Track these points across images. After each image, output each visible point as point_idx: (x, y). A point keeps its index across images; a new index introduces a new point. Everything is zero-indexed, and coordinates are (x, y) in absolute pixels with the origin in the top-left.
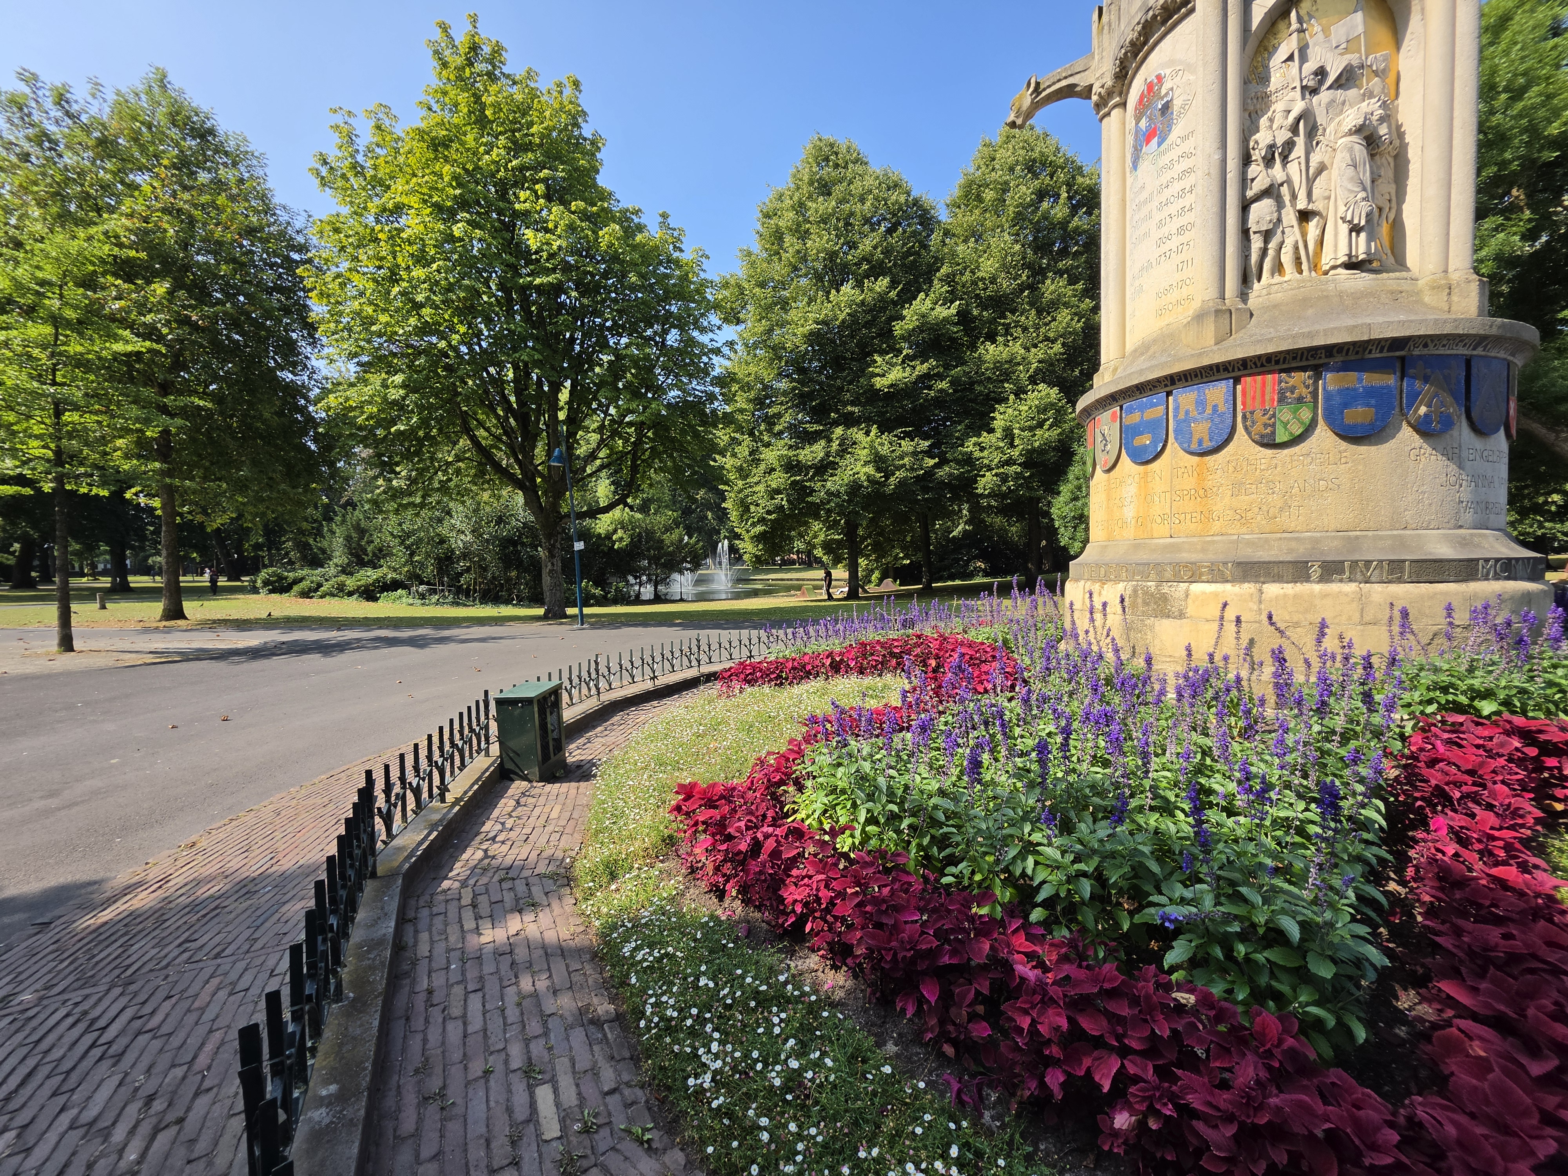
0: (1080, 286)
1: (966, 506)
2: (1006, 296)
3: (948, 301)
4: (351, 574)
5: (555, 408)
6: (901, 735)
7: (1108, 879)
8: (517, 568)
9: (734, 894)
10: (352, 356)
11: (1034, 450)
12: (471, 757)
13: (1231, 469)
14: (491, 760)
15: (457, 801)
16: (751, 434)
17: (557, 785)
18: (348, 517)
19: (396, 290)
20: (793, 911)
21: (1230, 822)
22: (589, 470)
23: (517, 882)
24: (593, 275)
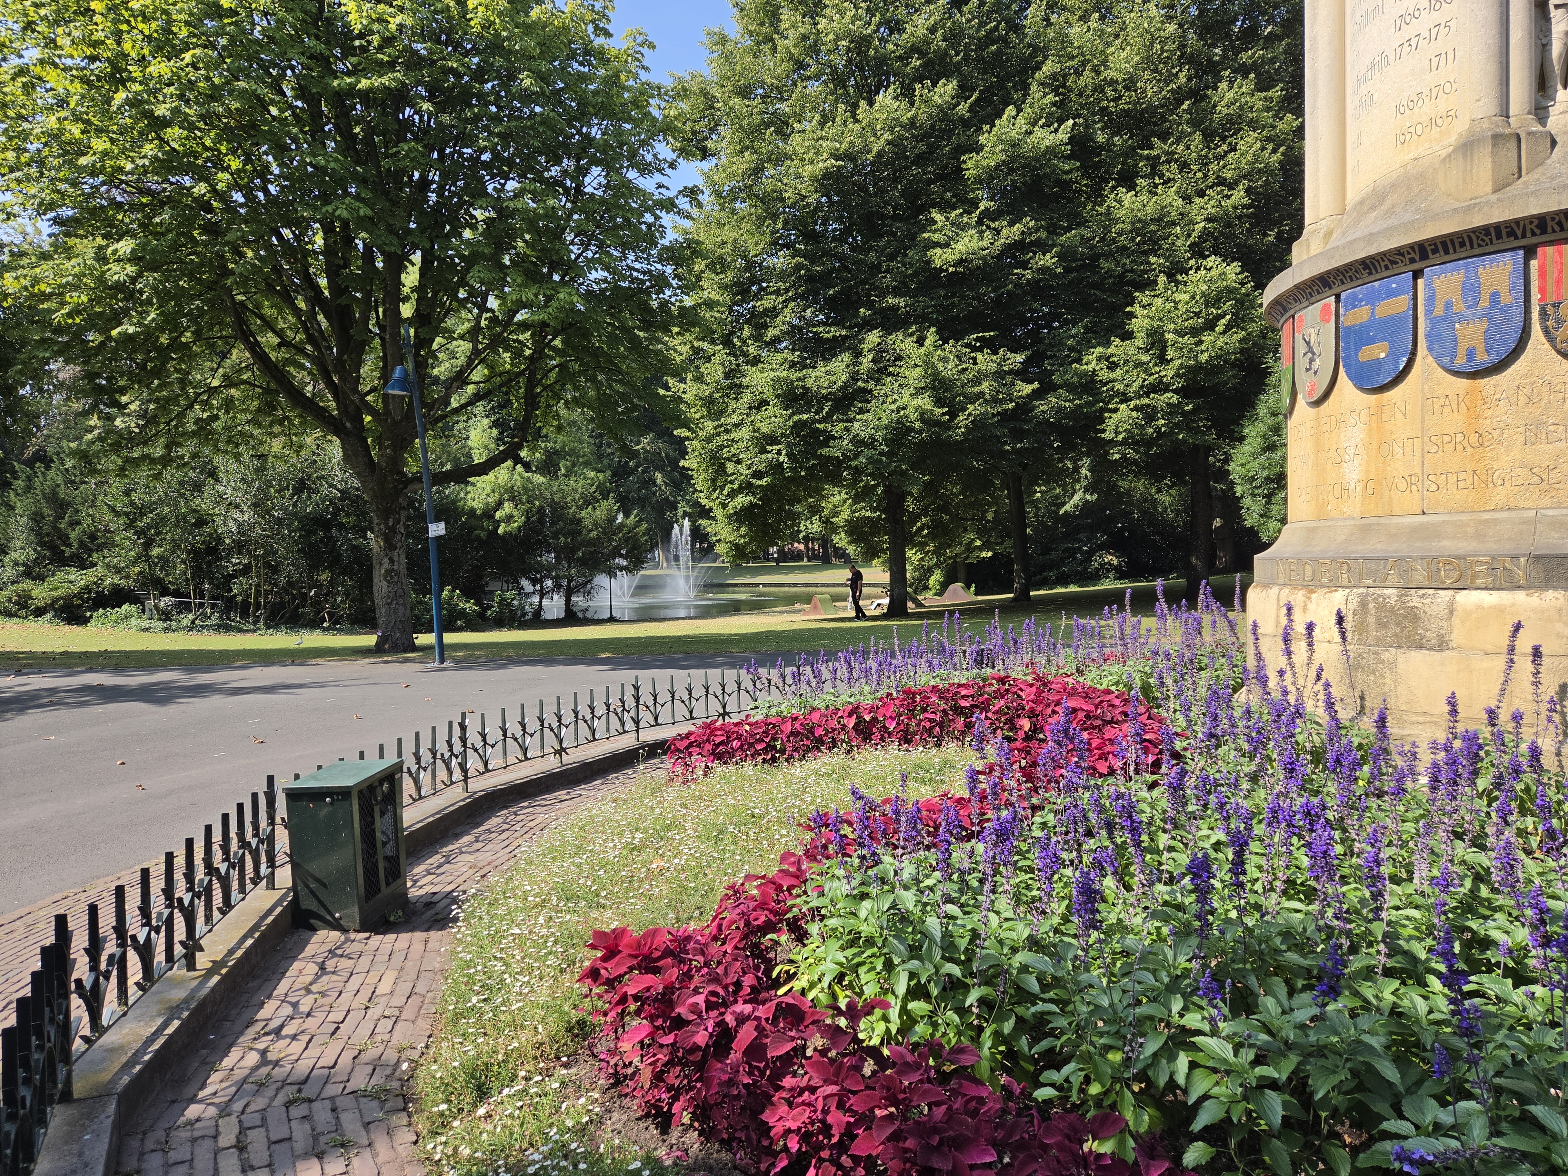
0: (1276, 93)
1: (1086, 461)
2: (1151, 109)
3: (1054, 120)
4: (41, 578)
5: (395, 297)
6: (968, 846)
7: (1312, 1094)
8: (330, 568)
9: (686, 1120)
10: (43, 208)
11: (1199, 367)
12: (242, 889)
13: (1523, 399)
14: (277, 895)
15: (217, 966)
16: (727, 342)
17: (391, 937)
18: (37, 482)
19: (120, 96)
20: (786, 1148)
21: (1518, 995)
22: (454, 404)
23: (316, 1105)
24: (458, 76)
